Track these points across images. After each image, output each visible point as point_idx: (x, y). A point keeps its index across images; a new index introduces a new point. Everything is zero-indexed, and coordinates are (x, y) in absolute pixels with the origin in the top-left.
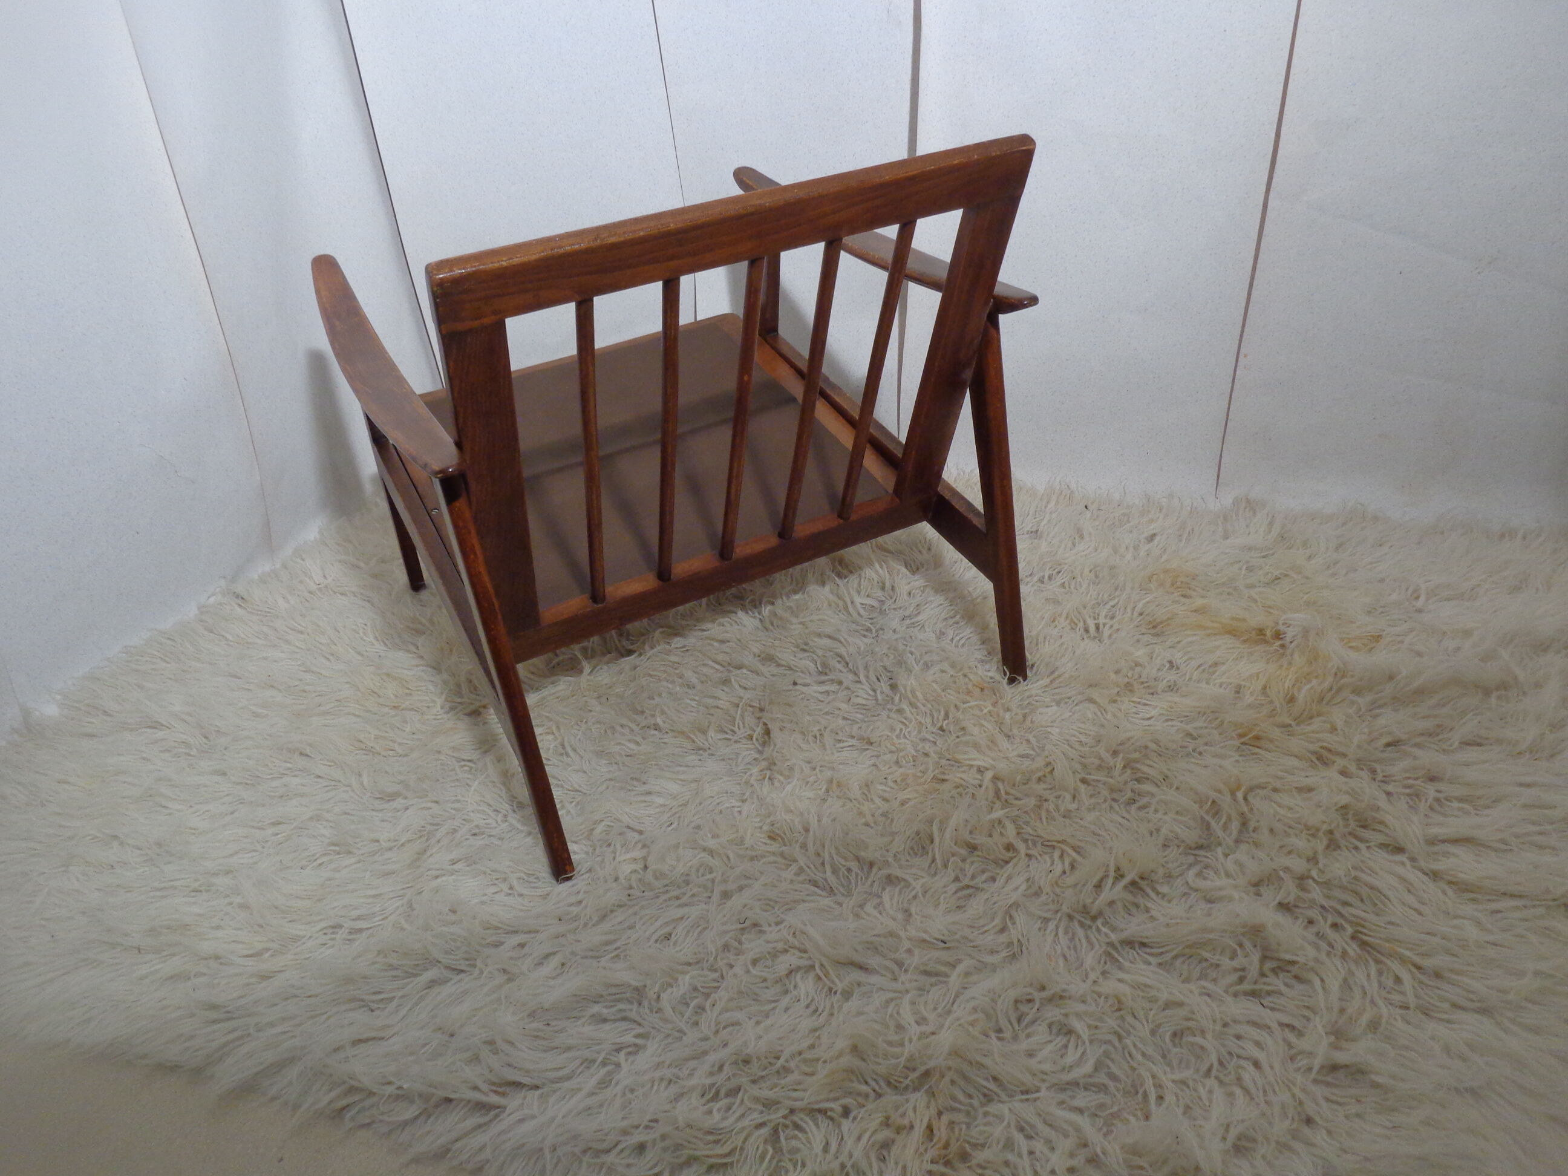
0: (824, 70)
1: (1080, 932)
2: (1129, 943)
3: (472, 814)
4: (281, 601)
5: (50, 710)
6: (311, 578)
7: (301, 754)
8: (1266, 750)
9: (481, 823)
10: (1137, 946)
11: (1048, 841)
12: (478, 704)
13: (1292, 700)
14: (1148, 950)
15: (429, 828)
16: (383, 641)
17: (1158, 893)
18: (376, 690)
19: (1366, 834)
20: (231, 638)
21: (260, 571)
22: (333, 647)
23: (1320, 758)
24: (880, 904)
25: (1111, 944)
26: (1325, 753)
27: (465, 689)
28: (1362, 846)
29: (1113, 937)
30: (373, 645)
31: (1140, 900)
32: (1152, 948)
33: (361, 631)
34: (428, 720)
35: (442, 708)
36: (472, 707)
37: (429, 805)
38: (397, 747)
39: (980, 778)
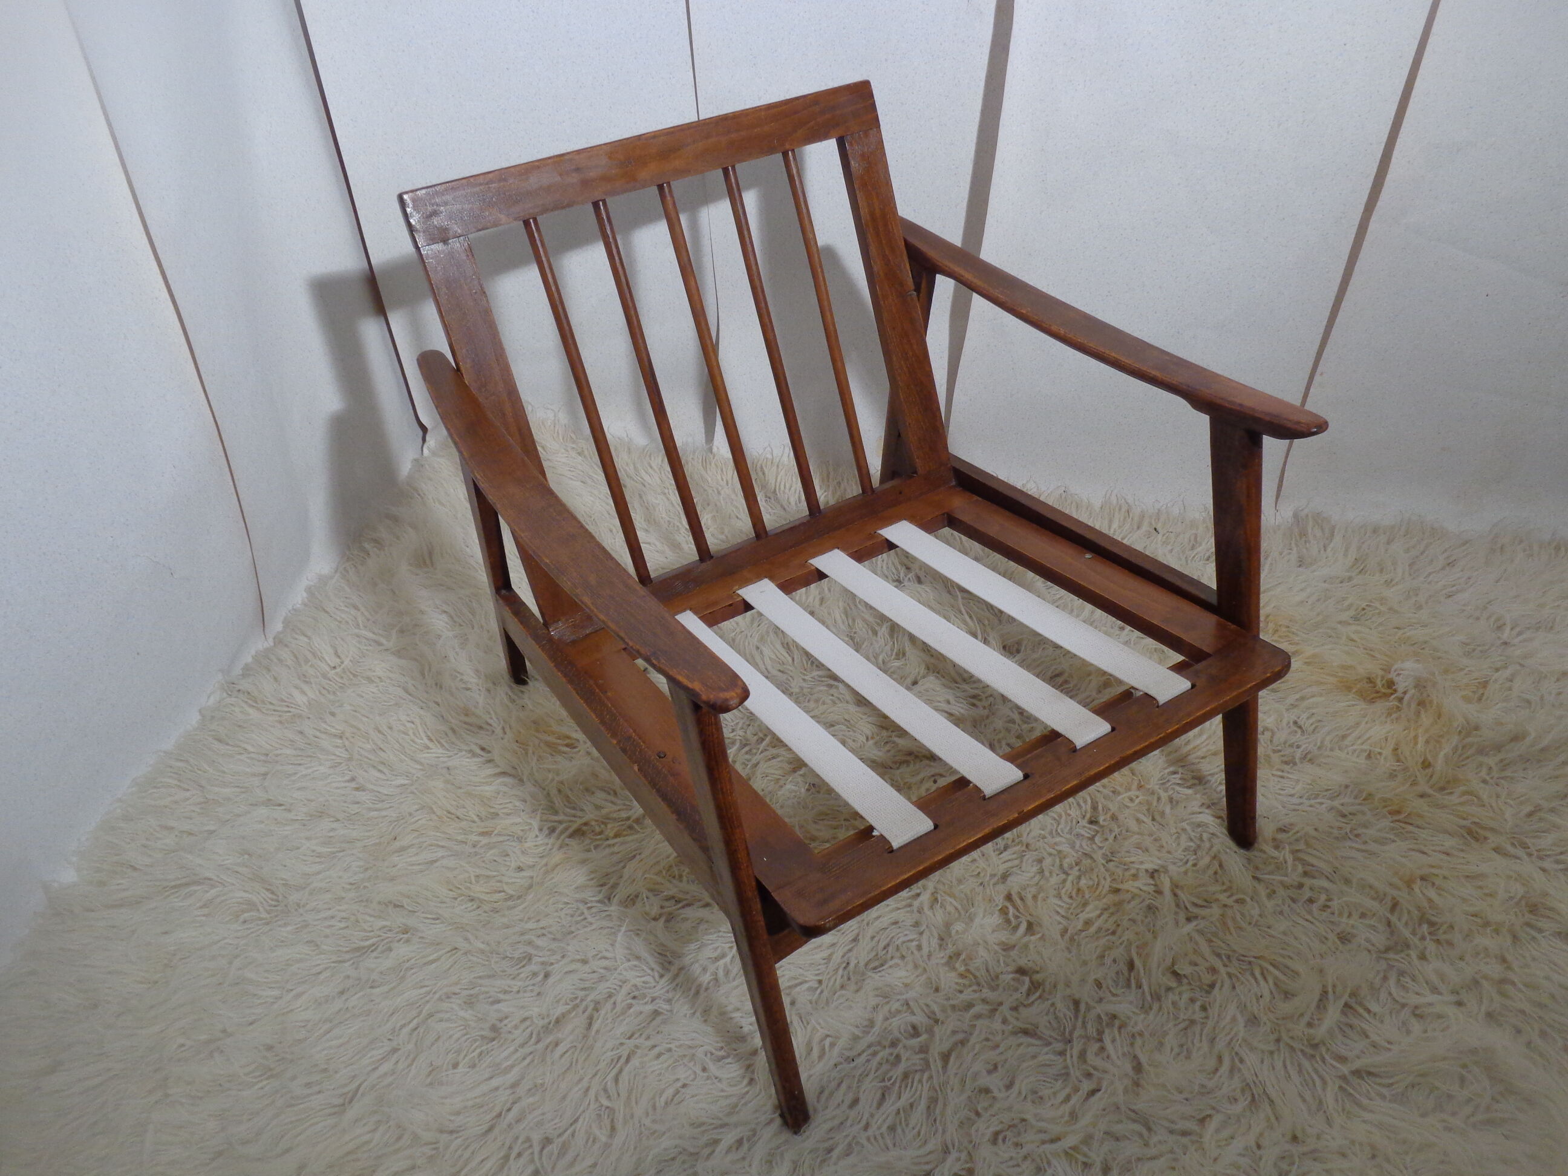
0: (886, 60)
1: (1306, 1064)
2: (1357, 1073)
3: (625, 973)
4: (296, 694)
5: (68, 876)
6: (322, 659)
7: (396, 906)
8: (1418, 827)
9: (638, 981)
10: (1364, 1075)
11: (1243, 956)
12: (579, 822)
13: (1426, 765)
14: (1378, 1080)
15: (581, 994)
16: (439, 742)
17: (1369, 1011)
18: (453, 811)
19: (1542, 923)
20: (252, 750)
21: (253, 652)
22: (382, 754)
23: (1470, 832)
24: (1103, 1049)
25: (1343, 1078)
26: (1474, 828)
27: (558, 802)
28: (1538, 936)
29: (1345, 1069)
30: (428, 748)
31: (1355, 1021)
32: (1381, 1077)
33: (411, 733)
34: (529, 848)
35: (541, 830)
36: (575, 826)
37: (573, 966)
38: (506, 888)
39: (1153, 883)
